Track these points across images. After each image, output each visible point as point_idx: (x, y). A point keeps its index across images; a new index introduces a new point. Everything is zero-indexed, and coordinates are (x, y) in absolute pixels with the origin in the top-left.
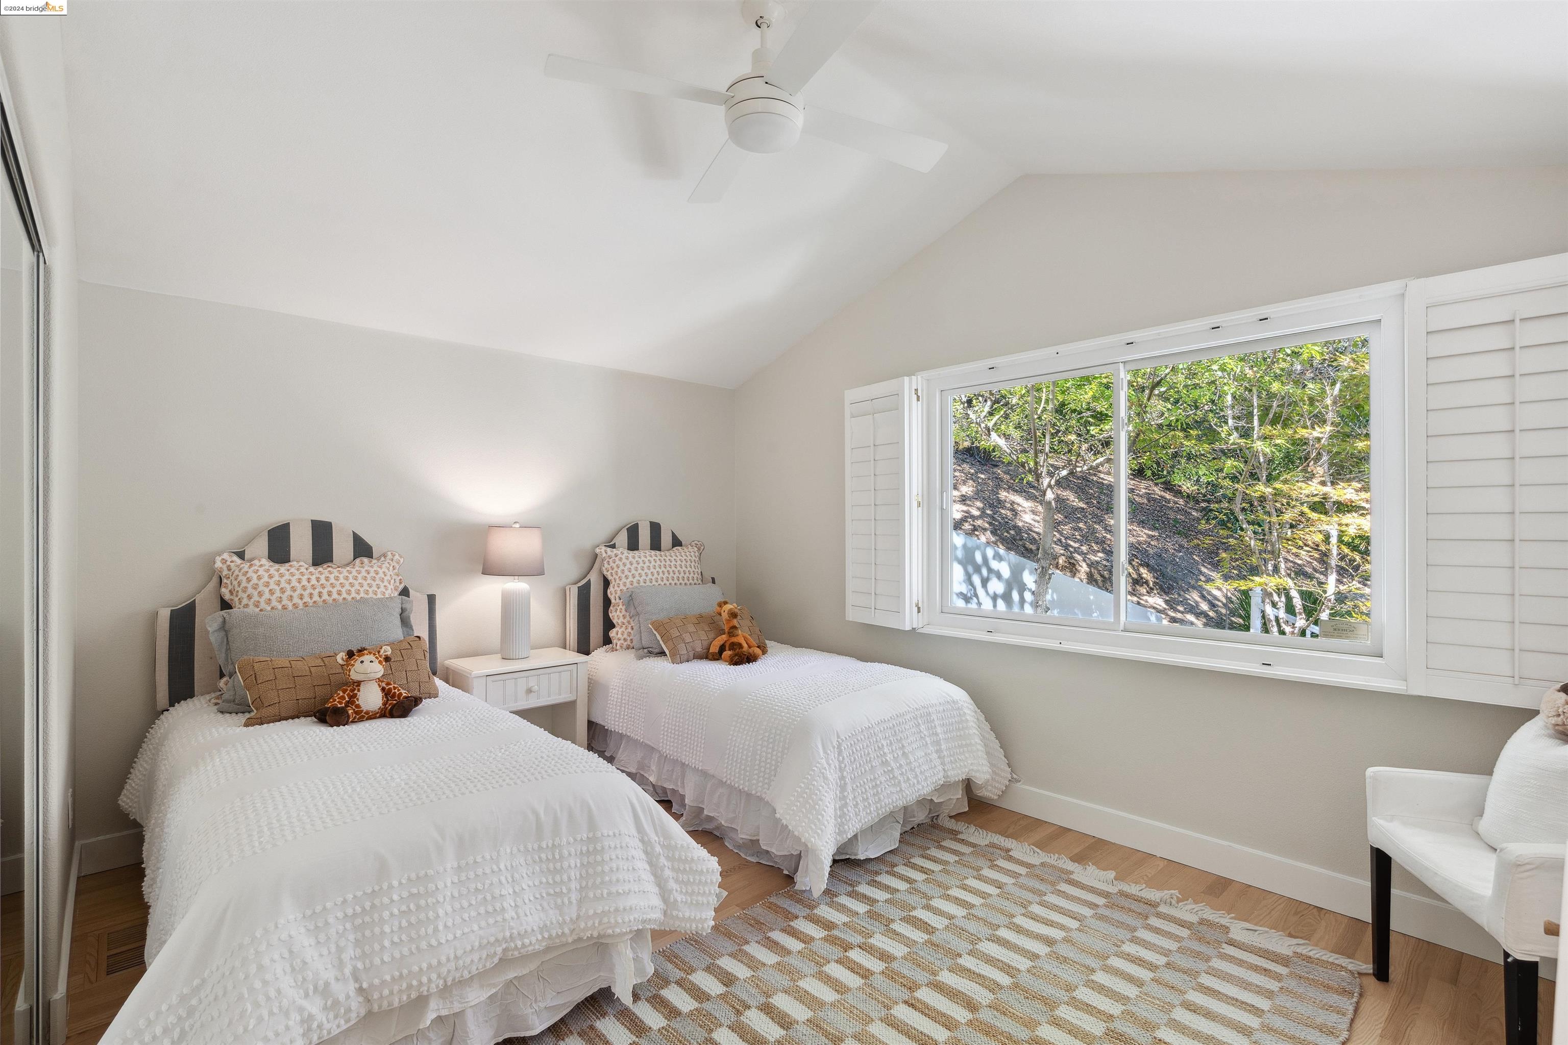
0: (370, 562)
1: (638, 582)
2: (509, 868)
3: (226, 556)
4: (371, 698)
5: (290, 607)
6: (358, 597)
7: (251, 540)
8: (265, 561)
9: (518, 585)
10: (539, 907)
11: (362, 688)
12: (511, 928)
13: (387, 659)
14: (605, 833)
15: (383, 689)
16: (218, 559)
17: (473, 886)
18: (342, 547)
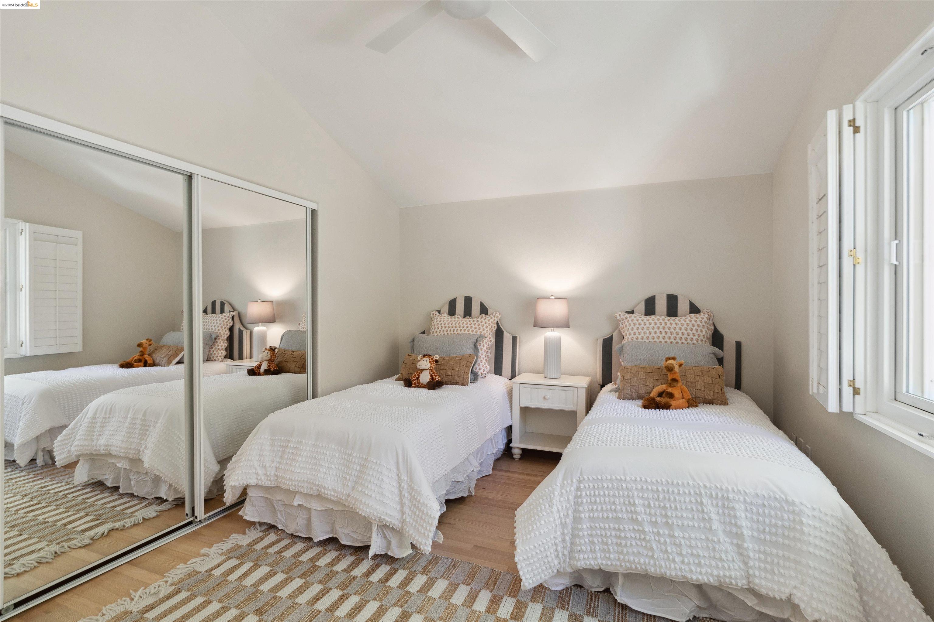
0: (485, 317)
1: (637, 338)
2: (331, 455)
3: (434, 312)
4: (425, 378)
5: (439, 335)
6: (460, 333)
7: (443, 306)
8: (446, 315)
9: (552, 334)
10: (336, 480)
11: (423, 373)
12: (319, 481)
13: (437, 361)
14: (372, 459)
15: (431, 375)
16: (432, 313)
17: (314, 455)
18: (476, 308)
